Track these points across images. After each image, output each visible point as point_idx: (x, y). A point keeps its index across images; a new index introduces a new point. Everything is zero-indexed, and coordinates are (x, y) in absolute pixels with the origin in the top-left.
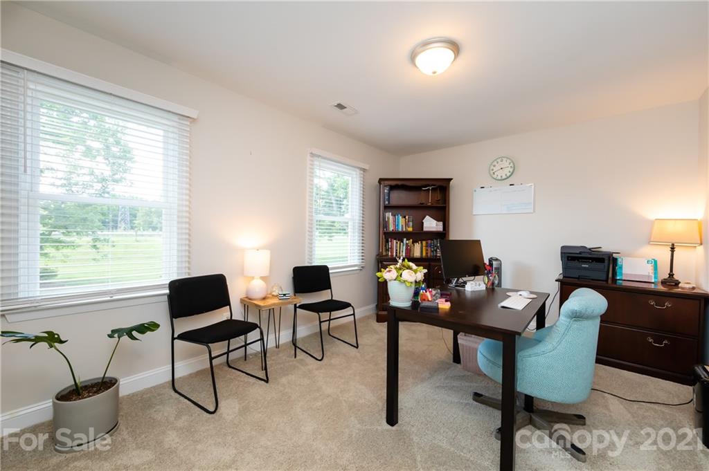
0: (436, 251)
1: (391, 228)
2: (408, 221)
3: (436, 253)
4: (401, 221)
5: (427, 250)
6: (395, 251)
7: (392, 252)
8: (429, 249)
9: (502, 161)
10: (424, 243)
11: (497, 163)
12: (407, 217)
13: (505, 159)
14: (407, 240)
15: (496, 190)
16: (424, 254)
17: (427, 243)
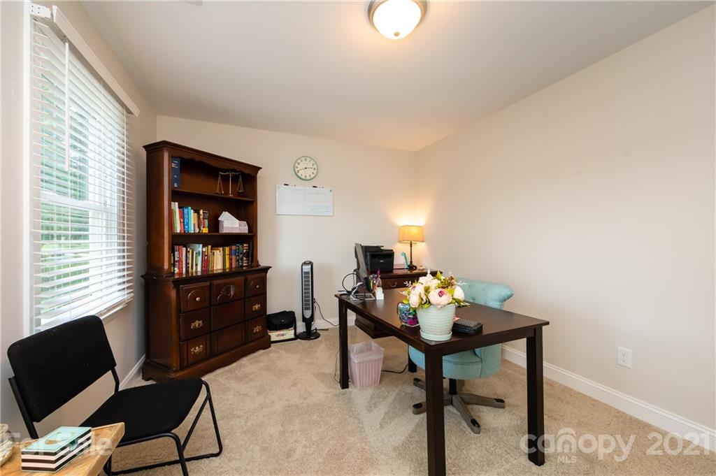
0: (242, 259)
1: (178, 229)
2: (204, 218)
3: (242, 262)
4: (192, 216)
5: (231, 259)
6: (184, 265)
7: (180, 269)
8: (234, 257)
9: (306, 160)
10: (227, 249)
11: (302, 161)
12: (201, 212)
13: (308, 159)
14: (204, 246)
15: (300, 190)
16: (227, 266)
17: (231, 250)
